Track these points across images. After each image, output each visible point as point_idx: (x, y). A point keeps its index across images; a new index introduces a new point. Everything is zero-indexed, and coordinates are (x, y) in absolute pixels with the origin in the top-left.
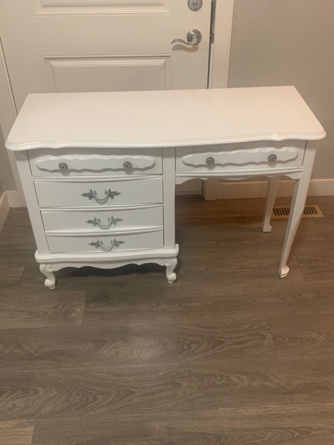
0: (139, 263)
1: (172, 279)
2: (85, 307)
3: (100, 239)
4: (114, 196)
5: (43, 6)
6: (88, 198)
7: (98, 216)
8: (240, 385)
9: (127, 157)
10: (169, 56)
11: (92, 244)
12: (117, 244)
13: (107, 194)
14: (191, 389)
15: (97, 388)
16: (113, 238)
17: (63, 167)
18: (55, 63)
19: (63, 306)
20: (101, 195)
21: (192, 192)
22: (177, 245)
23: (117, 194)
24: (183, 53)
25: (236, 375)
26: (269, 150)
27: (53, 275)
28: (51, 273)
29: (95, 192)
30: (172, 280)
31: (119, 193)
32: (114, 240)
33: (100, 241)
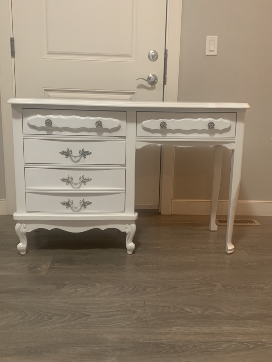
0: (103, 228)
1: (130, 247)
2: (51, 265)
3: (71, 198)
4: (86, 155)
6: (65, 156)
7: (71, 174)
8: (193, 313)
9: (99, 118)
10: (134, 93)
11: (64, 203)
12: (85, 204)
13: (81, 153)
14: (145, 314)
15: (54, 312)
16: (81, 198)
17: (48, 123)
19: (30, 264)
20: (76, 153)
21: (150, 207)
22: (137, 214)
23: (89, 153)
25: (189, 307)
26: (209, 120)
27: (25, 237)
28: (24, 234)
29: (71, 151)
30: (131, 249)
31: (91, 153)
32: (83, 200)
33: (71, 200)
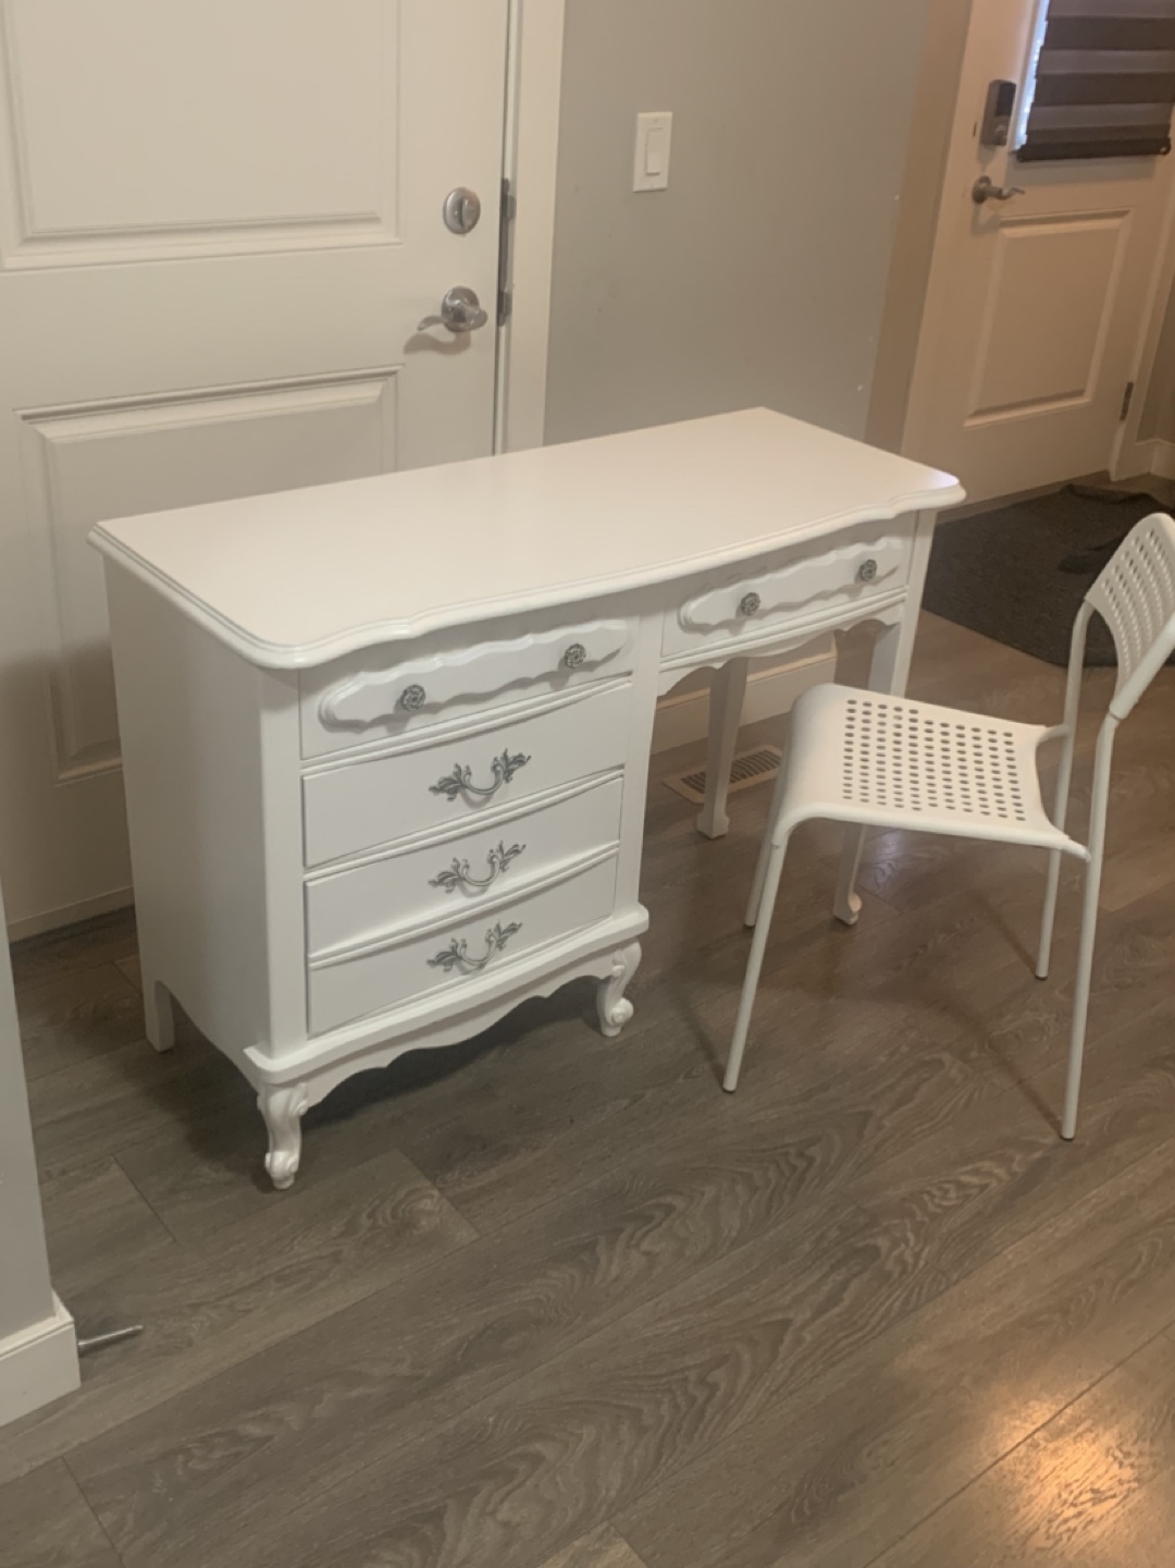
0: (546, 991)
1: (624, 1015)
2: (440, 1190)
3: (458, 934)
4: (513, 770)
5: (29, 240)
6: (447, 796)
7: (460, 851)
8: (993, 1186)
10: (393, 373)
11: (438, 960)
12: (501, 938)
13: (497, 769)
14: (902, 1244)
15: (689, 1361)
16: (490, 923)
17: (412, 699)
18: (55, 431)
20: (481, 777)
23: (520, 760)
24: (431, 358)
25: (964, 1169)
26: (856, 552)
27: (298, 1128)
28: (296, 1119)
29: (468, 770)
30: (619, 1021)
31: (528, 758)
32: (497, 927)
33: (459, 940)
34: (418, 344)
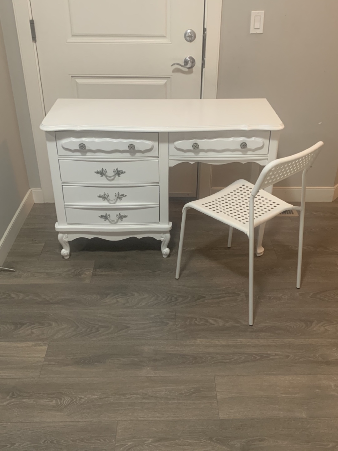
0: (139, 237)
2: (93, 271)
3: (108, 212)
4: (120, 174)
5: (73, 36)
6: (100, 175)
7: (107, 191)
8: (215, 325)
9: (132, 140)
10: (169, 78)
11: (102, 217)
12: (121, 217)
13: (115, 172)
14: (175, 326)
15: (100, 324)
16: (118, 212)
17: (82, 147)
18: (79, 81)
19: (75, 270)
20: (110, 173)
21: (188, 195)
22: (171, 223)
23: (123, 172)
24: (180, 75)
25: (212, 318)
26: (242, 139)
27: (68, 244)
28: (67, 242)
29: (106, 170)
30: (166, 254)
31: (125, 172)
32: (120, 214)
33: (108, 214)
34: (176, 71)
